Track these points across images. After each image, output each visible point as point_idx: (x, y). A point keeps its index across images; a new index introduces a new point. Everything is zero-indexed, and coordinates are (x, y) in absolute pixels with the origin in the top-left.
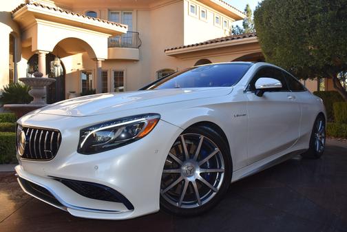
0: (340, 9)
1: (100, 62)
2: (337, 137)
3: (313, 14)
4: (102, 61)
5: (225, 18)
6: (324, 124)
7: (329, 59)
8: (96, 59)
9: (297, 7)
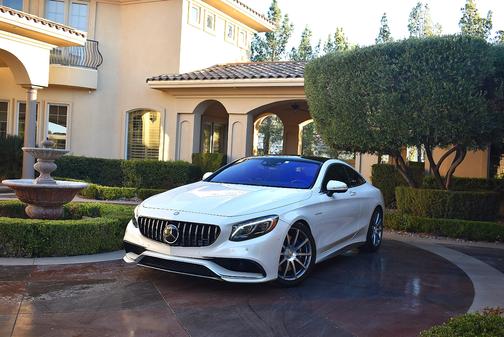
0: (404, 92)
1: (35, 92)
2: (397, 229)
3: (376, 92)
4: (39, 90)
5: (242, 27)
6: (381, 217)
7: (391, 143)
8: (29, 87)
9: (359, 80)
